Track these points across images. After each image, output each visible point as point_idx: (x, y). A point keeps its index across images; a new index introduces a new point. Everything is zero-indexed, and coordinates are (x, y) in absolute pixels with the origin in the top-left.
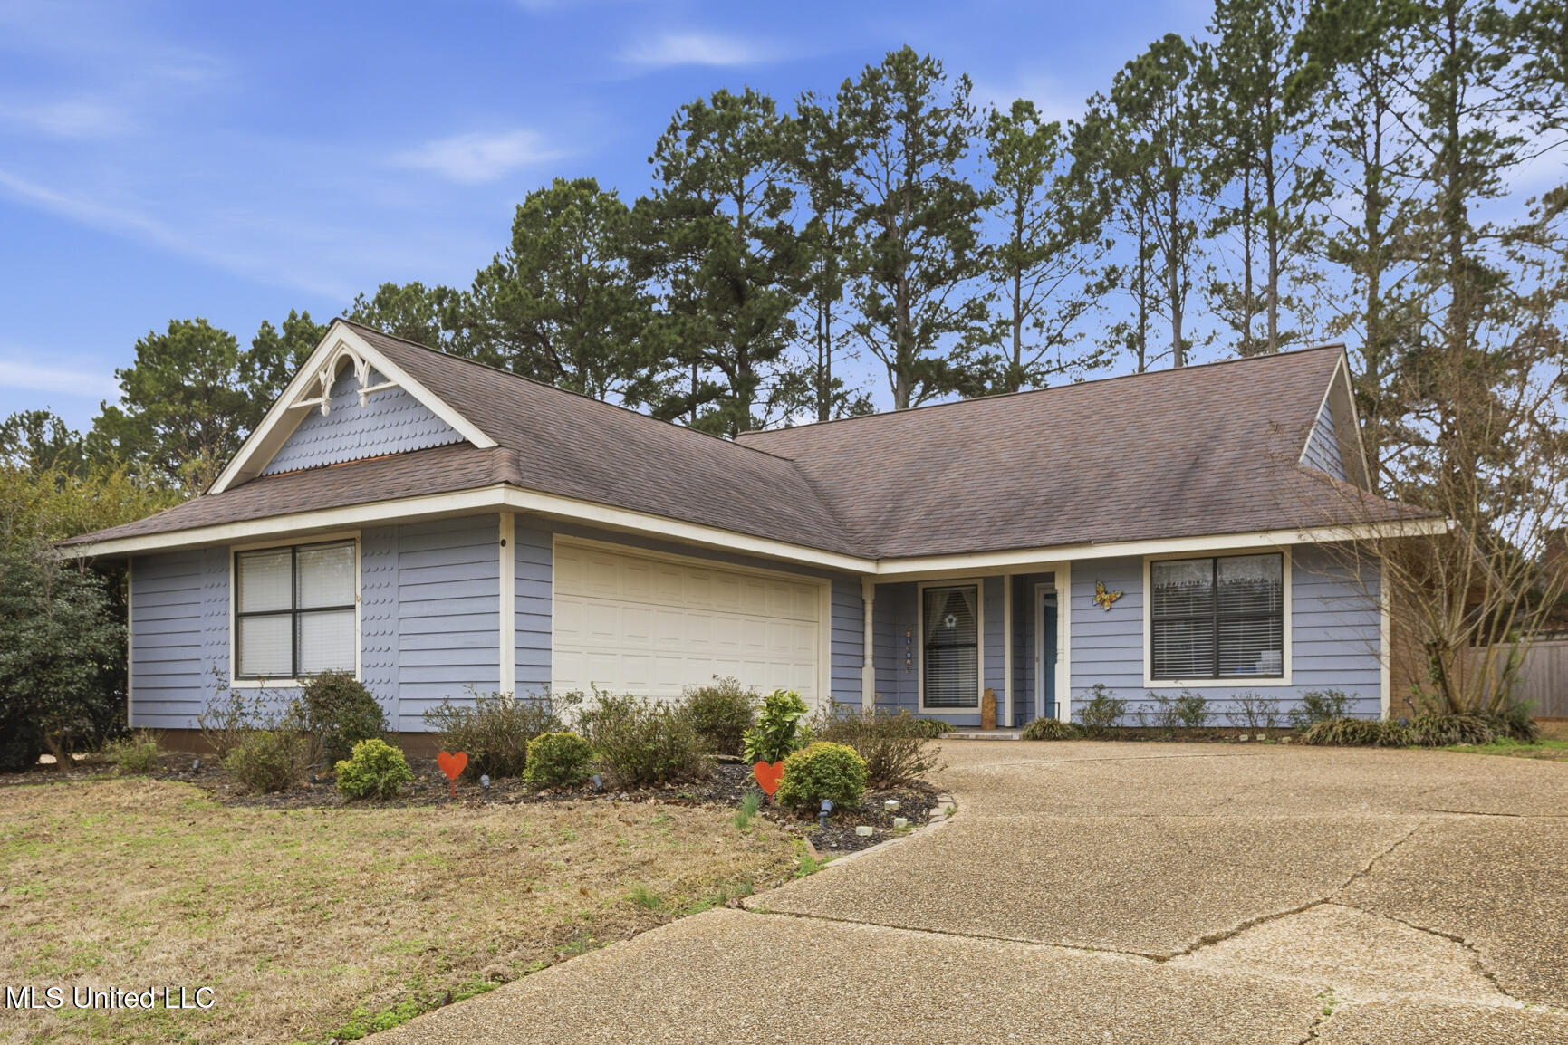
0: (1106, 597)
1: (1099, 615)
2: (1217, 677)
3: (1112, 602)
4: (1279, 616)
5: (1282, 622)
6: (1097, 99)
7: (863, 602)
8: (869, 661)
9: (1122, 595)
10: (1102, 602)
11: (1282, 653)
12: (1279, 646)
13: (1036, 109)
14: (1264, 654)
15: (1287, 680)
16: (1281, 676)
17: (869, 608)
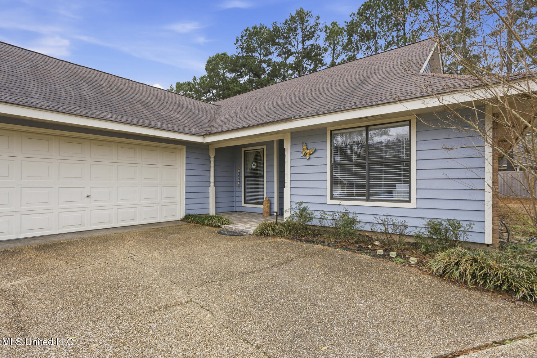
0: (307, 152)
1: (305, 162)
2: (368, 200)
3: (310, 155)
4: (408, 161)
5: (410, 166)
6: (353, 14)
7: (210, 157)
8: (212, 184)
9: (315, 150)
10: (305, 155)
11: (410, 186)
12: (408, 181)
13: (338, 24)
14: (398, 186)
15: (413, 204)
16: (409, 201)
17: (212, 160)
